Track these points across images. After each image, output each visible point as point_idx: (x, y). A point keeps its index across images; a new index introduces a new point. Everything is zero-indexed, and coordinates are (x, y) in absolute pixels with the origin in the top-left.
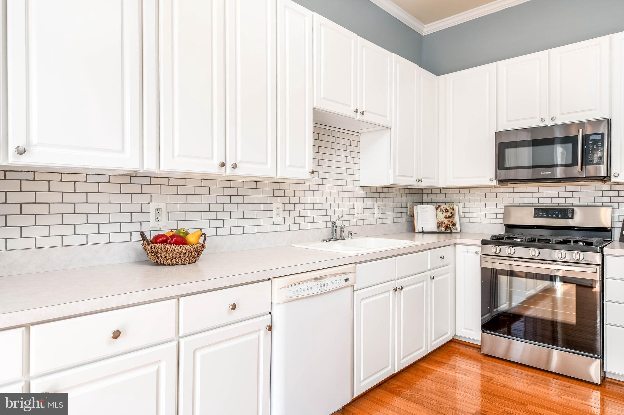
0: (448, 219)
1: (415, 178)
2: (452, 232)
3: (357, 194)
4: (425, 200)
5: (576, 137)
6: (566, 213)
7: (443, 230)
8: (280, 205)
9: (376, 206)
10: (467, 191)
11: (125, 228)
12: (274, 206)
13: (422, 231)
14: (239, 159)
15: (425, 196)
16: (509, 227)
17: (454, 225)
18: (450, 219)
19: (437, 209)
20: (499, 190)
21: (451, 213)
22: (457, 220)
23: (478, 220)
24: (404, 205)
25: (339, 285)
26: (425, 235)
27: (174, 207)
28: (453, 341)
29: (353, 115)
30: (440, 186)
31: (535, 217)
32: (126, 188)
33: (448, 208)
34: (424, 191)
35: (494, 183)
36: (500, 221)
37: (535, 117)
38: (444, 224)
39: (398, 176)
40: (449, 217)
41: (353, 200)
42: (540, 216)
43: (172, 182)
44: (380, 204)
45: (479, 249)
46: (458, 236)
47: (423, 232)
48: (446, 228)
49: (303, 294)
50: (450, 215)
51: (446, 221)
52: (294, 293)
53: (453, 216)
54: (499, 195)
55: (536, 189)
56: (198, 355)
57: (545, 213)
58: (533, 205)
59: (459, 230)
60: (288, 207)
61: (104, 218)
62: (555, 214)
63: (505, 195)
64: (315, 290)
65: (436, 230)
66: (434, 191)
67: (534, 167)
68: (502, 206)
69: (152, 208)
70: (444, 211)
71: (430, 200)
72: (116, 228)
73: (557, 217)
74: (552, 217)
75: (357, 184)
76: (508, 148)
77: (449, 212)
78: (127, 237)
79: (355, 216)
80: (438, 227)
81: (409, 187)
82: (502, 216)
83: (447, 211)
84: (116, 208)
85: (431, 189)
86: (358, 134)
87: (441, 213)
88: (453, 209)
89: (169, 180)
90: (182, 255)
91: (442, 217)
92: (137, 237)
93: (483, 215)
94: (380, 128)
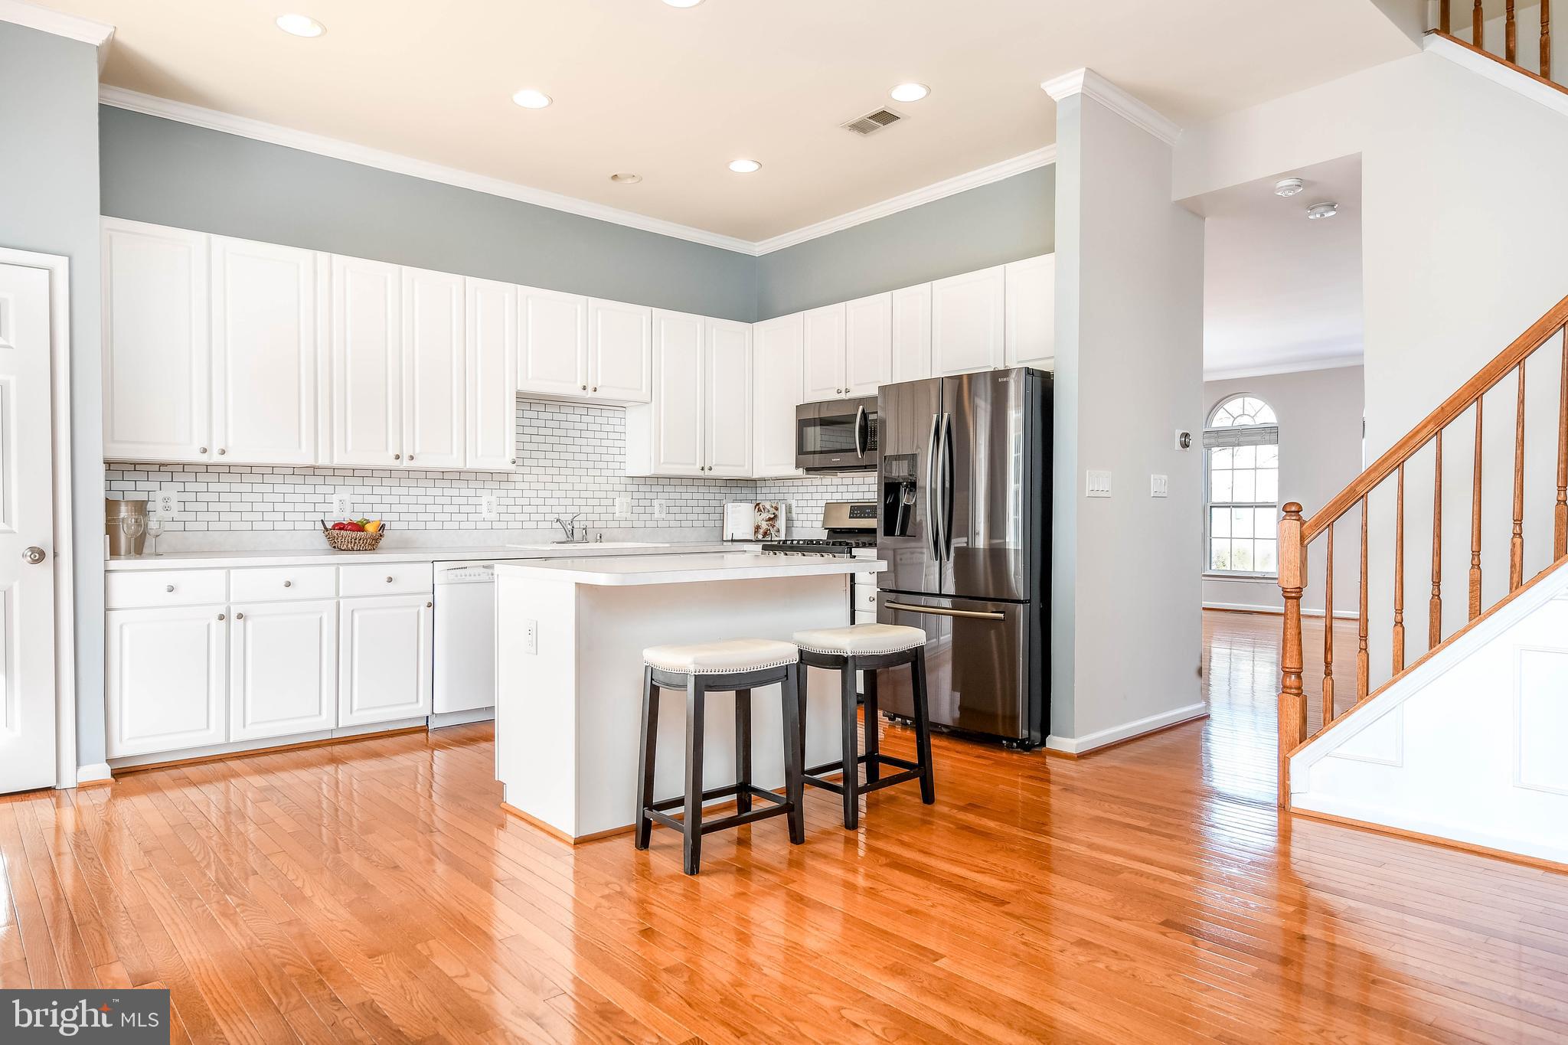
0: (768, 522)
2: (772, 539)
3: (620, 487)
7: (762, 537)
8: (493, 499)
11: (308, 516)
12: (484, 500)
13: (730, 539)
14: (417, 451)
16: (833, 532)
17: (776, 529)
18: (771, 522)
19: (754, 508)
20: (807, 482)
21: (774, 514)
24: (708, 503)
26: (735, 543)
27: (359, 499)
29: (580, 393)
30: (755, 476)
31: (853, 517)
32: (309, 480)
33: (770, 507)
35: (799, 472)
36: (820, 524)
37: (832, 388)
38: (764, 528)
39: (665, 463)
40: (770, 519)
41: (611, 495)
42: (855, 515)
43: (357, 473)
44: (663, 502)
47: (732, 541)
48: (766, 533)
49: (468, 579)
50: (772, 516)
51: (766, 525)
52: (457, 576)
54: (812, 489)
56: (356, 616)
57: (859, 512)
58: (849, 501)
60: (504, 501)
61: (289, 507)
62: (866, 513)
63: (818, 489)
65: (752, 537)
68: (823, 503)
69: (335, 498)
70: (764, 511)
72: (300, 516)
74: (865, 517)
75: (618, 473)
76: (806, 426)
77: (771, 513)
78: (310, 526)
79: (617, 515)
80: (756, 532)
81: (724, 478)
82: (821, 517)
83: (768, 511)
84: (300, 498)
86: (624, 409)
87: (759, 513)
88: (777, 509)
89: (354, 471)
90: (357, 541)
91: (762, 519)
92: (319, 526)
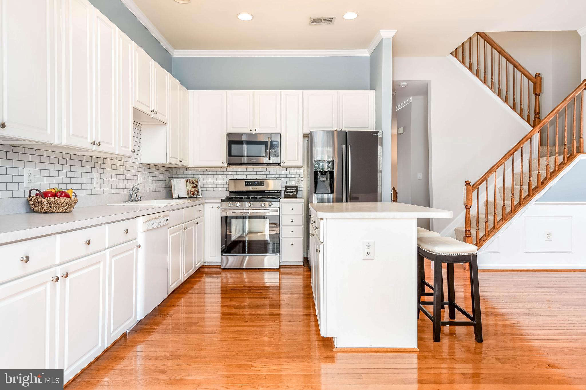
0: (194, 189)
1: (178, 160)
2: (197, 197)
3: (139, 169)
4: (175, 176)
5: (268, 141)
6: (261, 183)
7: (192, 196)
8: (98, 174)
9: (150, 178)
10: (205, 170)
12: (95, 175)
13: (178, 197)
14: (99, 140)
15: (175, 173)
16: (231, 192)
17: (198, 192)
18: (195, 189)
19: (187, 181)
20: (227, 169)
21: (196, 184)
22: (199, 189)
23: (212, 189)
24: (163, 179)
25: (162, 224)
28: (202, 267)
29: (150, 113)
30: (189, 166)
31: (246, 186)
33: (194, 181)
34: (174, 170)
35: (225, 165)
36: (226, 189)
37: (247, 128)
38: (192, 192)
39: (171, 157)
40: (195, 187)
41: (137, 173)
42: (248, 185)
43: (37, 152)
45: (219, 205)
46: (200, 199)
48: (193, 194)
50: (196, 185)
51: (193, 190)
53: (197, 187)
54: (225, 173)
55: (245, 170)
57: (250, 183)
58: (244, 179)
59: (201, 196)
60: (103, 176)
62: (256, 184)
63: (229, 173)
64: (156, 225)
65: (187, 196)
66: (181, 170)
67: (242, 156)
68: (227, 180)
69: (25, 172)
70: (192, 183)
71: (178, 176)
73: (257, 186)
74: (254, 186)
75: (139, 161)
76: (233, 144)
77: (195, 184)
80: (188, 194)
82: (226, 186)
83: (193, 183)
85: (180, 168)
86: (140, 125)
87: (190, 184)
88: (197, 182)
89: (35, 150)
91: (190, 187)
93: (215, 186)
94: (160, 123)
